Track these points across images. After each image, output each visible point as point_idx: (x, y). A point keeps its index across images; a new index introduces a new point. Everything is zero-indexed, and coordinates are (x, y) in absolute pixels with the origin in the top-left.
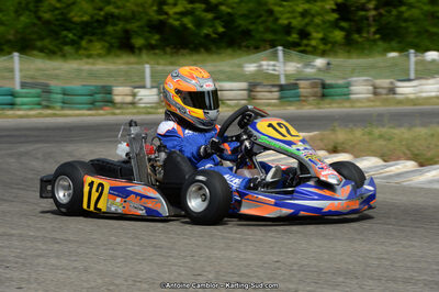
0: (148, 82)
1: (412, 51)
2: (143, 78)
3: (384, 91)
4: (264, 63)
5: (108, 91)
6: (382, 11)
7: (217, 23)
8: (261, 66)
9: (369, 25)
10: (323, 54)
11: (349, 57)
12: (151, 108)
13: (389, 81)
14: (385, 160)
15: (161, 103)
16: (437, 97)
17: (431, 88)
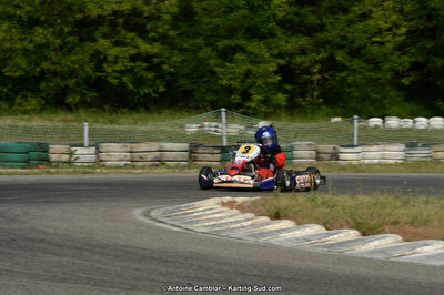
0: (86, 143)
1: (356, 117)
2: (82, 137)
3: (326, 157)
4: (206, 124)
5: (44, 149)
6: (326, 75)
7: (158, 82)
8: (202, 126)
9: (314, 89)
10: (265, 117)
11: (293, 121)
12: (88, 167)
13: (332, 146)
14: (327, 229)
15: (99, 162)
16: (379, 164)
17: (373, 155)
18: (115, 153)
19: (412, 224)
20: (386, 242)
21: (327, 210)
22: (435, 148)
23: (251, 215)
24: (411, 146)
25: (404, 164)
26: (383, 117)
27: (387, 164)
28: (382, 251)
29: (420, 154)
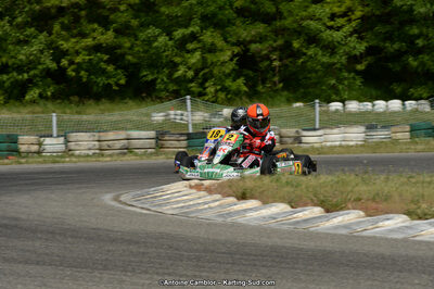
0: (55, 133)
1: (317, 101)
2: (51, 127)
3: (289, 140)
4: (172, 112)
5: (13, 140)
6: (287, 62)
8: (168, 115)
9: (274, 75)
10: (228, 102)
12: (57, 156)
13: (295, 130)
14: (292, 207)
15: (68, 152)
16: (340, 146)
17: (335, 137)
18: (84, 142)
19: (374, 200)
20: (349, 218)
21: (292, 190)
22: (393, 129)
23: (218, 196)
24: (370, 127)
25: (365, 145)
26: (343, 101)
27: (348, 146)
28: (345, 227)
29: (380, 135)
